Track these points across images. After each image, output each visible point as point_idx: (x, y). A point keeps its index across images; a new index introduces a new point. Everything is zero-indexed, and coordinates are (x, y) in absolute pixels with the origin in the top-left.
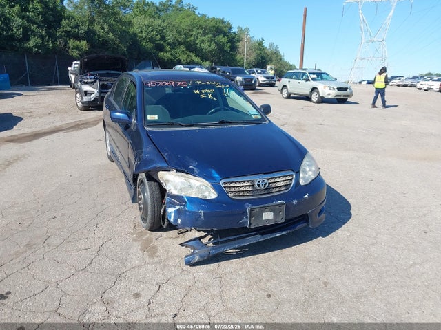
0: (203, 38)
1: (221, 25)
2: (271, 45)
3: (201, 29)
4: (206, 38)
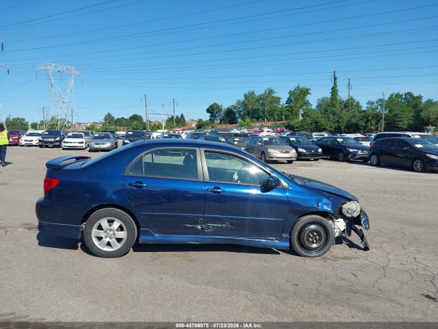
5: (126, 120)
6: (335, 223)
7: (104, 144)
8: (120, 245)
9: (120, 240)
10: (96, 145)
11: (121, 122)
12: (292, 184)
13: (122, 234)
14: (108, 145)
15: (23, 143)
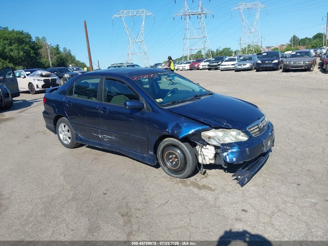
0: (11, 47)
1: (21, 36)
2: (65, 49)
3: (7, 40)
4: (13, 47)
5: (309, 39)
6: (203, 149)
7: (245, 65)
8: (70, 141)
9: (70, 138)
10: (239, 65)
11: (304, 42)
12: (155, 108)
13: (69, 134)
14: (248, 65)
15: (201, 67)
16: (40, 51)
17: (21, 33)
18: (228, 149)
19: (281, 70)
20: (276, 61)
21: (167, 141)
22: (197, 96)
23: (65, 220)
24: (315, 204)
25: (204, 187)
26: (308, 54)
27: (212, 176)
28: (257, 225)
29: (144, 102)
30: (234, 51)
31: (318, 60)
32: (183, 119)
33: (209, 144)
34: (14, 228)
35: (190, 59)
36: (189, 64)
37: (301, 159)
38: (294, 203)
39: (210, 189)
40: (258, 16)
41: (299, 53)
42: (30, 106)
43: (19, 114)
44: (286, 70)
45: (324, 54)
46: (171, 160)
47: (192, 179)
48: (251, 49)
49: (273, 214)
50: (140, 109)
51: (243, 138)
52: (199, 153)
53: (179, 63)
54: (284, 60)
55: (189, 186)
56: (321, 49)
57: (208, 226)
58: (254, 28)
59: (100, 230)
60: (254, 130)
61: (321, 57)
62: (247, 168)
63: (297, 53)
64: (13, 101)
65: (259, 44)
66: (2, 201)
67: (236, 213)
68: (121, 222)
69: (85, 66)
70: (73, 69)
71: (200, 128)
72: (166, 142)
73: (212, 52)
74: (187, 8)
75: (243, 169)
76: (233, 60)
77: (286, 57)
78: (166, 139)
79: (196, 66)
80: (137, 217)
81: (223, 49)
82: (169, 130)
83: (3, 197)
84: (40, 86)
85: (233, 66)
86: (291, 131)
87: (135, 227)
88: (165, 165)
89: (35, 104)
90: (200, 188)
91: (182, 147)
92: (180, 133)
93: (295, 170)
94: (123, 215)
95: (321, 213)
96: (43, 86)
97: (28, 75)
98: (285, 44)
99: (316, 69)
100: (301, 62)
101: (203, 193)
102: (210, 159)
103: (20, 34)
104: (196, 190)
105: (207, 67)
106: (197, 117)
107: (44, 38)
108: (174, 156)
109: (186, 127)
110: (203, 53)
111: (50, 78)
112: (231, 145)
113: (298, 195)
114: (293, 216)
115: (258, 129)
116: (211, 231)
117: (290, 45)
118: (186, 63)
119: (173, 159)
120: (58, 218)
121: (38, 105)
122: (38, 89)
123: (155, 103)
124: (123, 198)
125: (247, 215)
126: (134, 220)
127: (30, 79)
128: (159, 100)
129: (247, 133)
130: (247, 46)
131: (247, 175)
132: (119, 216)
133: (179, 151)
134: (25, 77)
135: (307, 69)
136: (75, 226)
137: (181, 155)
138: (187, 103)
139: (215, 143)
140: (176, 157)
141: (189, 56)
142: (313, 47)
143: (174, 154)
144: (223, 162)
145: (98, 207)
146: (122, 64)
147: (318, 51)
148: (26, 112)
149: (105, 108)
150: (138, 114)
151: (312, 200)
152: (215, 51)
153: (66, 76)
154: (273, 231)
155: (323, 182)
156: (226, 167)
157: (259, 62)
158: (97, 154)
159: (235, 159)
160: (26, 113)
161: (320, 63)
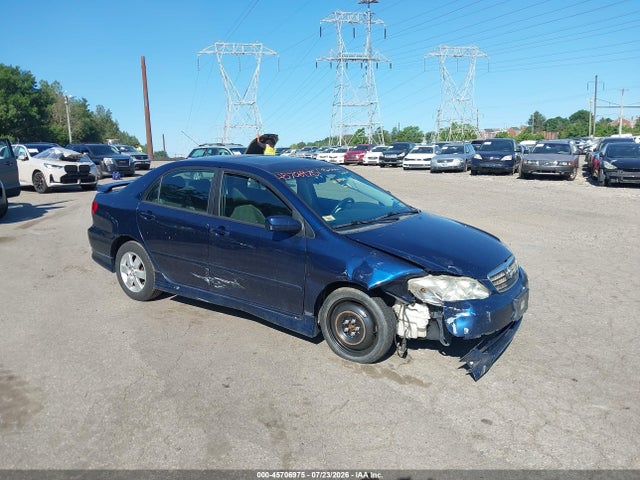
1: (14, 77)
2: (100, 108)
5: (564, 121)
6: (407, 310)
7: (451, 161)
8: (142, 286)
9: (142, 281)
10: (439, 162)
11: (553, 125)
12: (322, 231)
13: (143, 274)
14: (456, 162)
15: (366, 161)
16: (49, 108)
17: (15, 71)
18: (456, 312)
19: (517, 175)
20: (508, 158)
21: (342, 293)
22: (392, 215)
23: (159, 430)
24: (607, 413)
25: (409, 379)
26: (565, 148)
27: (420, 361)
28: (512, 447)
29: (300, 219)
30: (425, 133)
31: (582, 161)
32: (374, 253)
33: (420, 302)
34: (63, 444)
35: (343, 144)
36: (344, 154)
37: (574, 337)
38: (569, 412)
39: (420, 383)
40: (472, 73)
41: (550, 145)
42: (41, 216)
43: (21, 231)
44: (527, 175)
45: (595, 150)
46: (347, 329)
47: (384, 364)
48: (458, 130)
49: (537, 428)
50: (293, 232)
51: (481, 293)
52: (401, 317)
53: (323, 149)
54: (522, 156)
55: (380, 376)
56: (586, 140)
57: (427, 445)
58: (465, 93)
59: (230, 449)
60: (498, 279)
61: (587, 155)
62: (485, 348)
63: (546, 144)
64: (8, 204)
65: (473, 124)
66: (27, 394)
67: (474, 426)
68: (267, 436)
69: (137, 144)
70: (119, 148)
71: (407, 272)
72: (339, 294)
73: (385, 133)
74: (342, 48)
75: (479, 348)
76: (428, 150)
77: (526, 152)
78: (340, 289)
79: (357, 157)
80: (295, 429)
81: (405, 129)
82: (349, 273)
83: (26, 386)
84: (57, 179)
85: (429, 162)
86: (549, 286)
87: (295, 446)
88: (336, 338)
89: (50, 212)
90: (401, 381)
91: (371, 304)
92: (369, 279)
93: (564, 355)
94: (268, 425)
95: (618, 428)
96: (63, 179)
97: (33, 155)
98: (519, 127)
99: (579, 176)
100: (555, 162)
101: (407, 390)
102: (418, 329)
103: (12, 73)
104: (394, 385)
105: (378, 161)
106: (400, 252)
107: (56, 82)
108: (354, 321)
109: (380, 268)
110: (368, 133)
111: (78, 164)
112: (461, 305)
113: (576, 398)
114: (572, 433)
115: (504, 280)
116: (434, 455)
117: (528, 130)
118: (338, 151)
119: (351, 327)
120: (146, 428)
121: (58, 214)
122: (53, 184)
123: (322, 223)
124: (263, 395)
125: (492, 429)
126: (289, 434)
127: (36, 163)
128: (328, 218)
129: (488, 285)
130: (450, 126)
131: (485, 360)
132: (262, 426)
133: (363, 313)
134: (27, 159)
135: (564, 176)
136: (181, 441)
137: (368, 319)
138: (378, 225)
139: (430, 300)
140: (358, 323)
141: (341, 138)
142: (570, 136)
143: (354, 317)
144: (442, 335)
145: (218, 409)
146: (221, 145)
147: (581, 144)
148: (36, 226)
149: (223, 228)
150: (287, 242)
151: (602, 407)
152: (390, 131)
153: (107, 161)
154: (541, 456)
155: (616, 378)
156: (448, 345)
157: (478, 157)
158: (196, 313)
159: (467, 330)
160: (36, 230)
161: (585, 166)
